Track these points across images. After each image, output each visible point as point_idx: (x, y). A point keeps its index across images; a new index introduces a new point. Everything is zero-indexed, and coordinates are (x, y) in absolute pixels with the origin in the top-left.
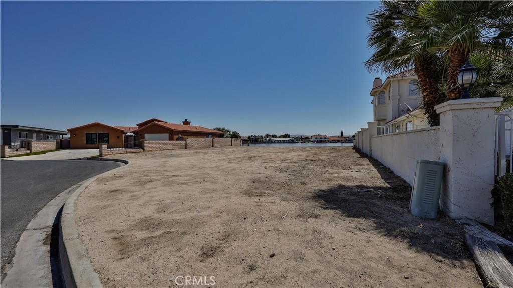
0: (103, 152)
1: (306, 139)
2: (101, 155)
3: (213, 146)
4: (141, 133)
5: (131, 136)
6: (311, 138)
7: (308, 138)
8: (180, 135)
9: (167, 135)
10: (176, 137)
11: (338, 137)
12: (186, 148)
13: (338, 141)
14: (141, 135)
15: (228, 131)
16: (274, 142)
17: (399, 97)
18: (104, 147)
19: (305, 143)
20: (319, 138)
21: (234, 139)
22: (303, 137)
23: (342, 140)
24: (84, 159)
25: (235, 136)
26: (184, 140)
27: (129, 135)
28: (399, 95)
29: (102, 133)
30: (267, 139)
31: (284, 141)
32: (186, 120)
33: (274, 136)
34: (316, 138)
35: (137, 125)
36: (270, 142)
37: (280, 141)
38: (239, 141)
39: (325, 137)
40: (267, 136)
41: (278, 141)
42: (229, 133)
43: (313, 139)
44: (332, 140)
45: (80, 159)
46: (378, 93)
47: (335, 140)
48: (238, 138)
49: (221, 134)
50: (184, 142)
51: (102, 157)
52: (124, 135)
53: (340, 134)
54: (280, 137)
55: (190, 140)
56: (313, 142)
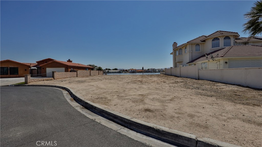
0: (28, 80)
1: (126, 71)
2: (26, 82)
3: (90, 75)
4: (43, 67)
5: (35, 69)
6: (129, 70)
7: (127, 71)
8: (72, 69)
9: (64, 69)
10: (70, 70)
11: (141, 70)
12: (77, 76)
13: (142, 72)
14: (43, 68)
15: (96, 67)
16: (111, 73)
17: (192, 52)
18: (29, 77)
19: (126, 73)
20: (133, 70)
21: (100, 71)
22: (125, 70)
23: (143, 72)
24: (11, 86)
25: (100, 69)
26: (75, 71)
27: (33, 69)
28: (192, 51)
29: (13, 67)
30: (107, 71)
31: (115, 72)
32: (69, 60)
33: (109, 69)
34: (132, 71)
35: (37, 62)
36: (108, 72)
37: (114, 72)
38: (102, 72)
39: (136, 70)
40: (107, 69)
41: (112, 72)
42: (96, 68)
43: (130, 71)
44: (139, 72)
45: (8, 86)
46: (179, 49)
47: (140, 72)
48: (101, 70)
49: (91, 68)
50: (76, 73)
51: (27, 84)
52: (29, 69)
53: (142, 69)
54: (113, 70)
55: (79, 72)
56: (130, 72)
